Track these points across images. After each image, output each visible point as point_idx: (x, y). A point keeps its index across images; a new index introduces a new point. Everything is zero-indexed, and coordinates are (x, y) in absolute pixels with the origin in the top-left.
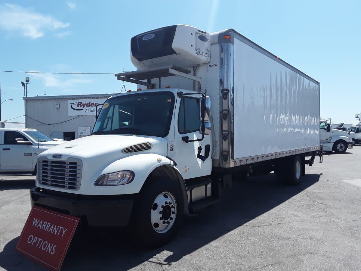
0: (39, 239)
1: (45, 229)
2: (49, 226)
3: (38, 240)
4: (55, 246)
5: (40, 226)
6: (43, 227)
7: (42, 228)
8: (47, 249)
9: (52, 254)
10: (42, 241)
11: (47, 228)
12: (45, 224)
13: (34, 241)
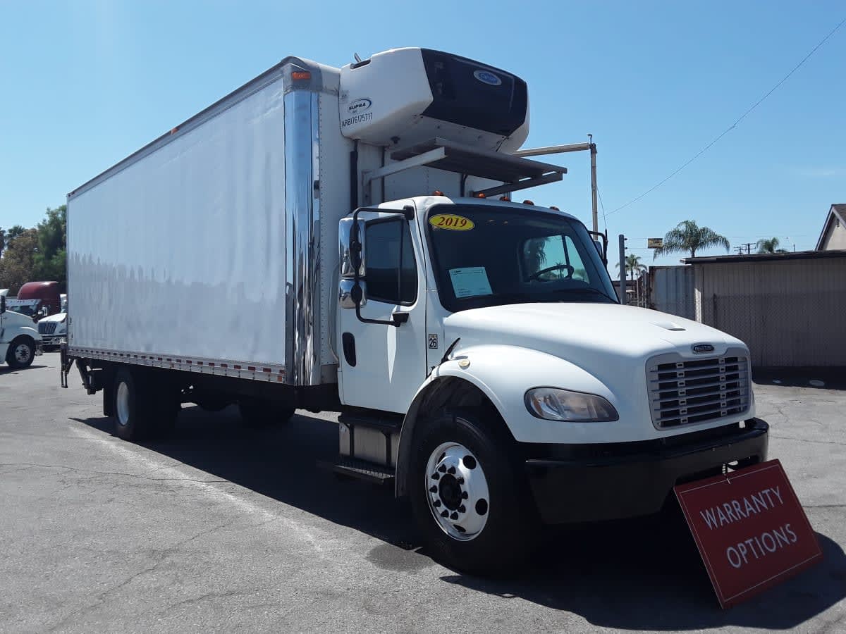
0: (746, 542)
1: (738, 518)
2: (737, 507)
3: (747, 546)
4: (788, 525)
5: (724, 518)
6: (730, 516)
7: (732, 521)
8: (779, 541)
9: (794, 540)
10: (754, 540)
11: (739, 513)
12: (729, 510)
13: (743, 553)
